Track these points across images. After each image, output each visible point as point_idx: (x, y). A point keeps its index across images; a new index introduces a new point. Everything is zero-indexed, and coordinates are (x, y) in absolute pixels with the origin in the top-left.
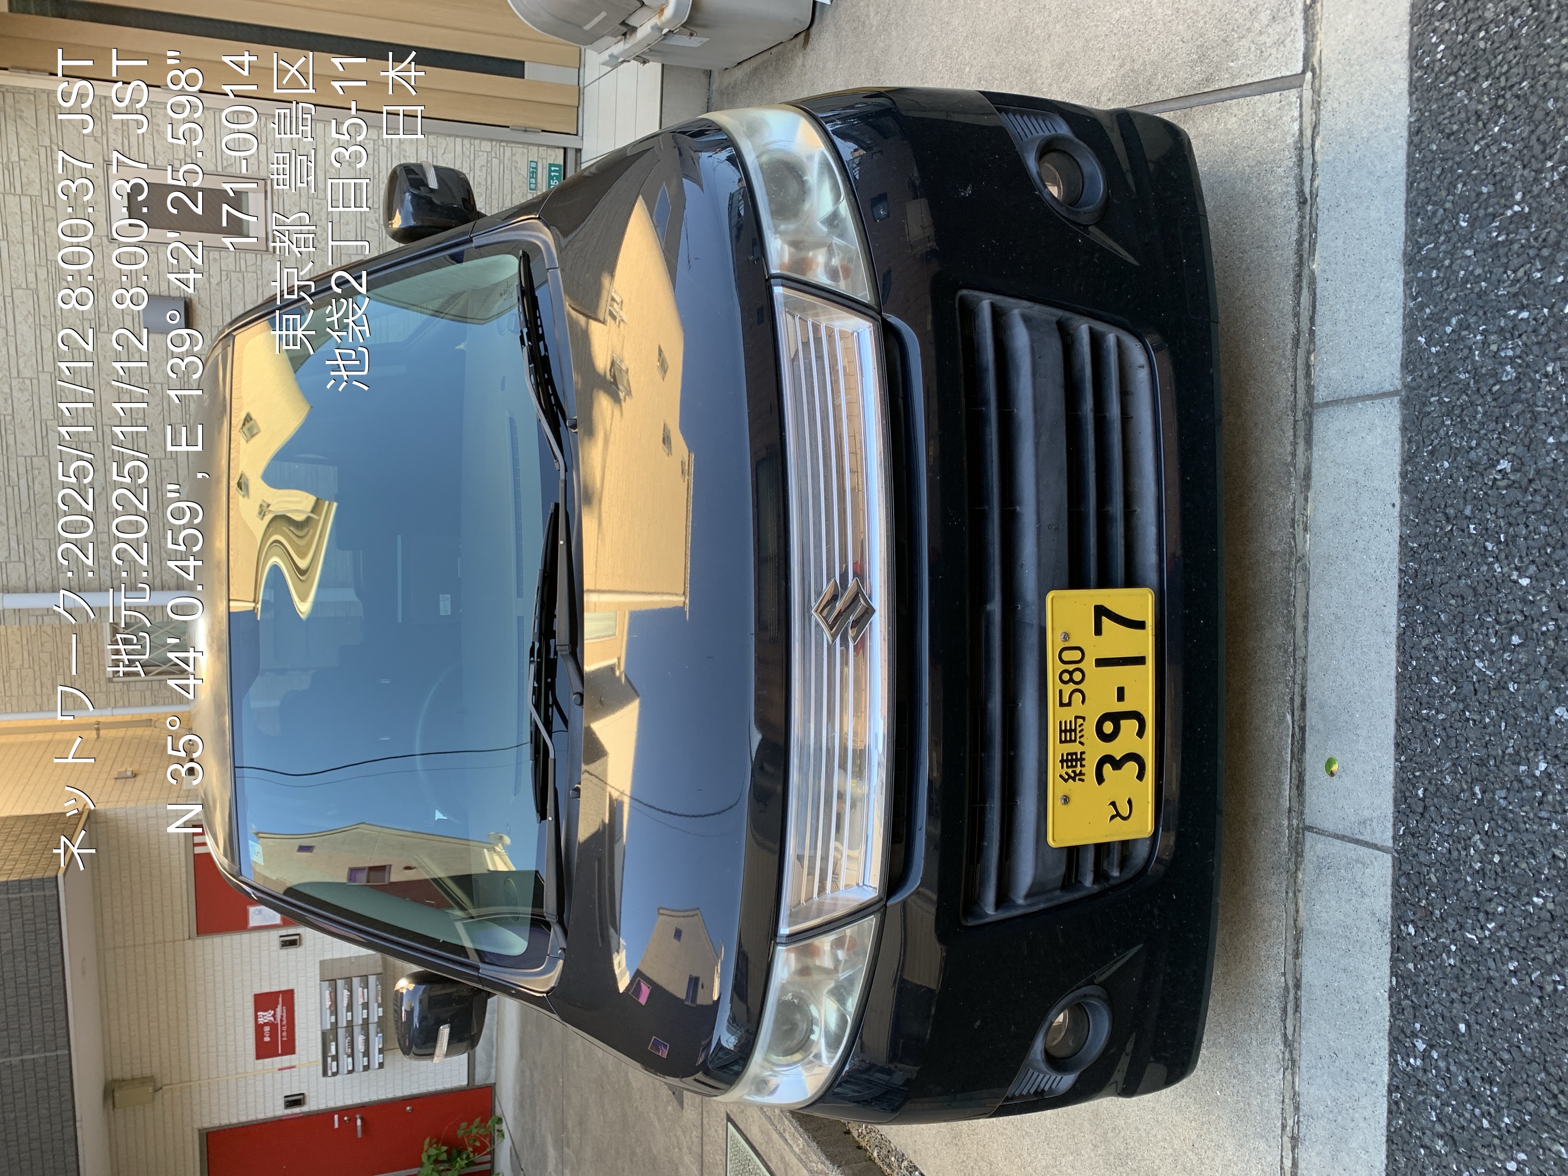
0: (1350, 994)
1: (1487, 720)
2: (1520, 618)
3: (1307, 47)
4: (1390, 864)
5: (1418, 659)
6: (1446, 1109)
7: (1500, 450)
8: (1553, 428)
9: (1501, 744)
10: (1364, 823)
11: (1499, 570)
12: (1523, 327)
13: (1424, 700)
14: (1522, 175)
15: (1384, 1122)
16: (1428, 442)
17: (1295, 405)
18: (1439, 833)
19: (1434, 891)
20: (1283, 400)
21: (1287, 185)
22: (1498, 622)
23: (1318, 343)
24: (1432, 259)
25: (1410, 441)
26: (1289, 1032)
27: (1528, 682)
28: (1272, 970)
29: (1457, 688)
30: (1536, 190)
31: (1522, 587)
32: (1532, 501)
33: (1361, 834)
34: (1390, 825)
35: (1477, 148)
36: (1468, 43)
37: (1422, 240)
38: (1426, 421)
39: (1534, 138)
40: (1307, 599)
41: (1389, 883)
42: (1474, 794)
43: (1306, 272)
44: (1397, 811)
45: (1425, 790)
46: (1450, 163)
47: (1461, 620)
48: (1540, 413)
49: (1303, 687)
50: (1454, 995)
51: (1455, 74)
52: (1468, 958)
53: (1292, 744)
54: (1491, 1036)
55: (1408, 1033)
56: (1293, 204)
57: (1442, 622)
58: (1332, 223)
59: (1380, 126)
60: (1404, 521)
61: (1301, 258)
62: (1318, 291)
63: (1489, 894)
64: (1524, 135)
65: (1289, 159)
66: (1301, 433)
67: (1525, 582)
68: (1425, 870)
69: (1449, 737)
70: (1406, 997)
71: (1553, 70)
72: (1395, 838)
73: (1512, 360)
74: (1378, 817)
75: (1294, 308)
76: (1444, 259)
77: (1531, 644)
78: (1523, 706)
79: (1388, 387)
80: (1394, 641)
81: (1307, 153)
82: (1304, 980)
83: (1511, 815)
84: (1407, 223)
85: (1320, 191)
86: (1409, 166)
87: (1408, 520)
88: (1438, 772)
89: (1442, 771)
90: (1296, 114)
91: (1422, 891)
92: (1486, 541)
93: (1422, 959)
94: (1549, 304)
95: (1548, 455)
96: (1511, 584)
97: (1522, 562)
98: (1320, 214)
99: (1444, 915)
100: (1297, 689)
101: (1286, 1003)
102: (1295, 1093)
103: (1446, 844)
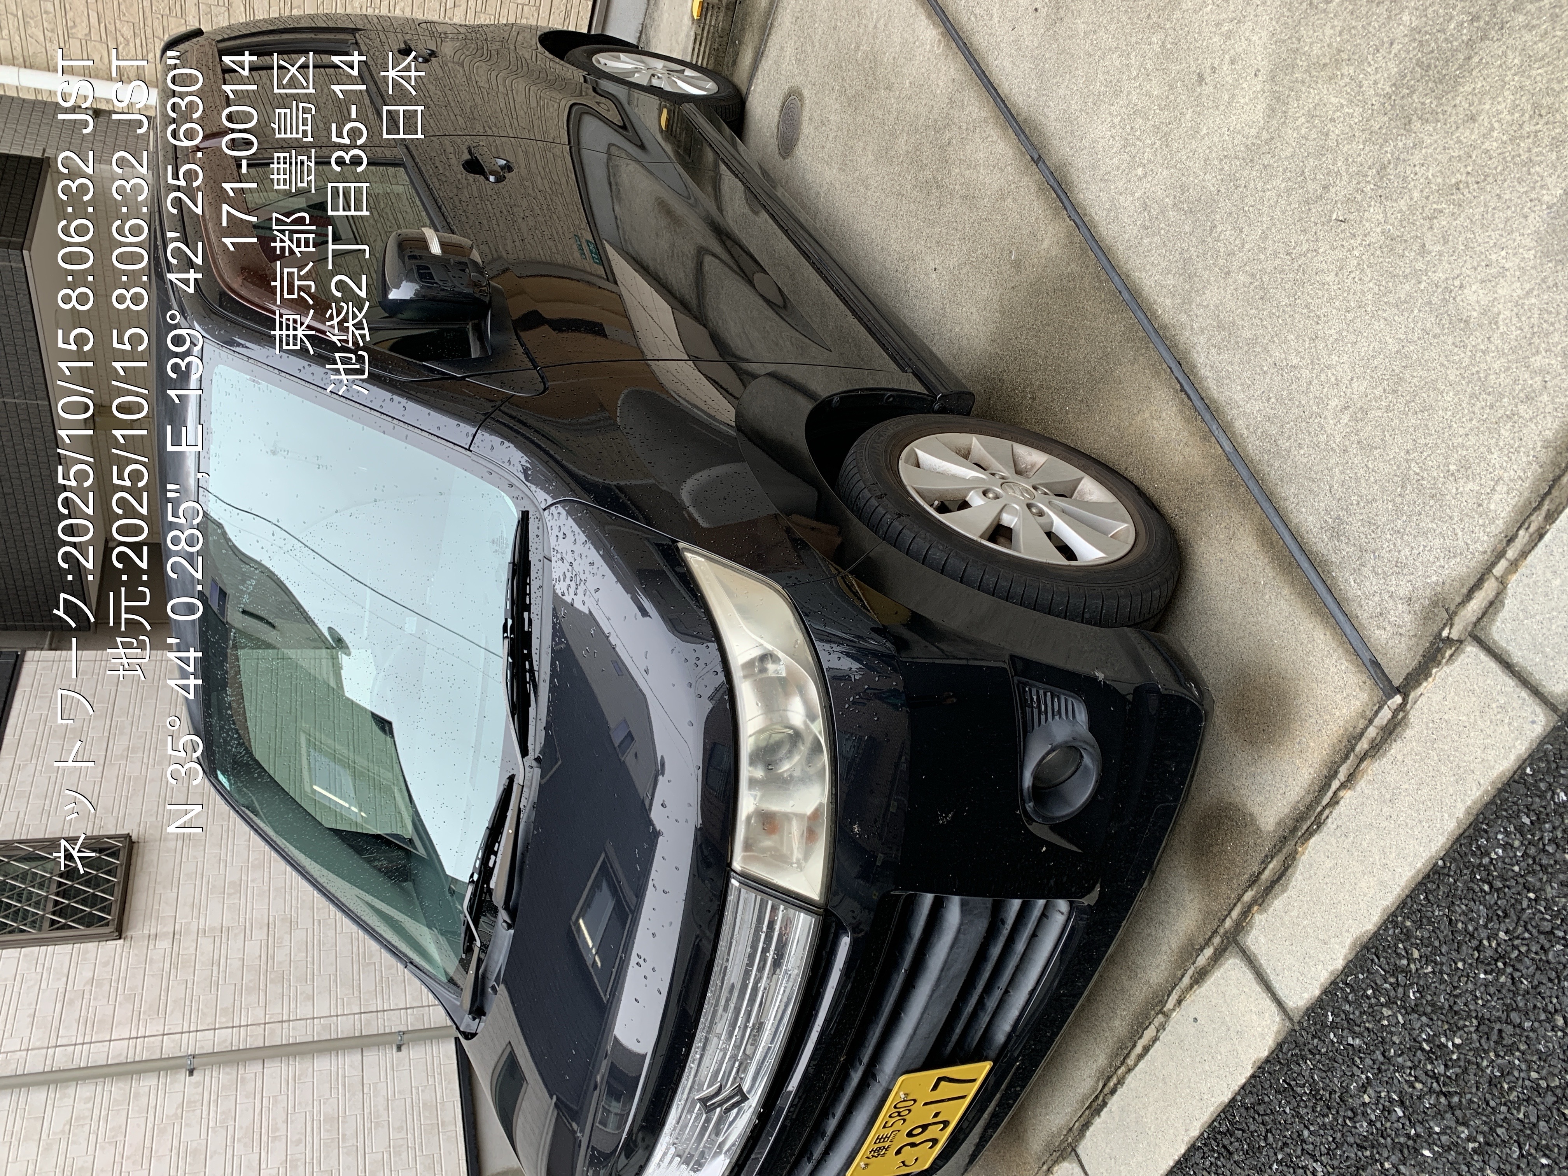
3: (1414, 671)
16: (1287, 1080)
17: (1224, 920)
20: (1218, 902)
23: (1266, 904)
25: (1277, 1060)
37: (1379, 957)
39: (1498, 1025)
40: (1153, 1042)
43: (1292, 845)
49: (1119, 1082)
53: (1094, 1101)
56: (1317, 781)
58: (1334, 841)
61: (1295, 830)
62: (1291, 870)
66: (1215, 944)
73: (1371, 1123)
75: (1266, 856)
76: (1383, 994)
79: (1288, 1006)
81: (1354, 758)
84: (1379, 928)
85: (1342, 803)
86: (1411, 894)
90: (1368, 714)
98: (1330, 820)
100: (1115, 1078)
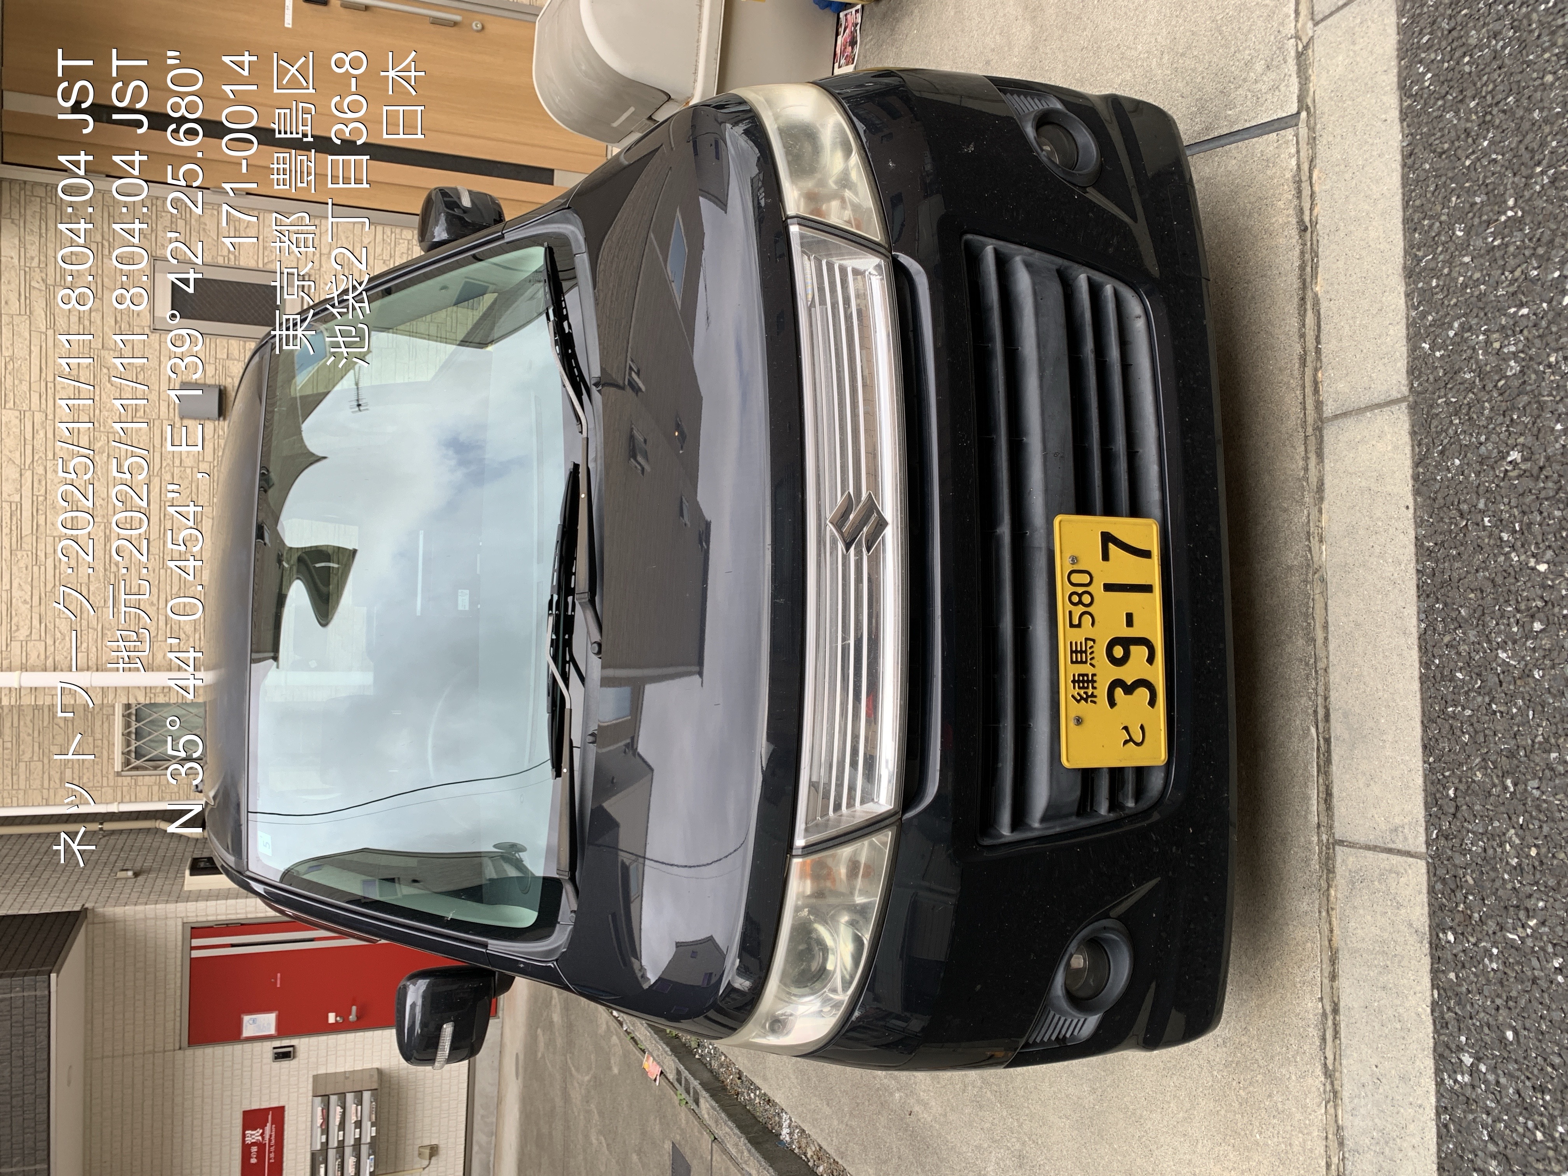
0: (1390, 1013)
1: (1515, 710)
2: (1540, 604)
3: (1300, 90)
4: (1424, 870)
5: (1440, 657)
6: (1498, 1125)
7: (1509, 442)
8: (1560, 415)
9: (1530, 733)
10: (1396, 830)
11: (1516, 559)
12: (1524, 322)
13: (1450, 698)
14: (1513, 182)
15: (1434, 1149)
16: (1437, 442)
17: (1305, 422)
18: (1473, 833)
19: (1472, 894)
20: (1293, 418)
21: (1288, 216)
22: (1518, 610)
23: (1324, 360)
24: (1432, 269)
25: (1419, 445)
26: (1330, 1062)
27: (1553, 667)
28: (1308, 996)
29: (1482, 682)
30: (1527, 194)
31: (1539, 573)
32: (1544, 488)
33: (1393, 842)
34: (1422, 830)
35: (1468, 163)
36: (1453, 69)
37: (1420, 254)
38: (1435, 423)
39: (1522, 147)
40: (1326, 609)
41: (1425, 891)
42: (1506, 788)
43: (1309, 294)
44: (1429, 815)
45: (1456, 789)
46: (1443, 179)
47: (1481, 613)
48: (1545, 402)
49: (1326, 698)
50: (1499, 1002)
51: (1443, 98)
52: (1511, 960)
53: (1318, 758)
54: (1540, 1041)
55: (1453, 1047)
56: (1294, 233)
57: (1463, 617)
58: (1333, 246)
59: (1375, 153)
60: (1419, 523)
61: (1304, 282)
62: (1322, 311)
63: (1528, 889)
64: (1513, 145)
65: (1288, 193)
66: (1312, 448)
67: (1542, 568)
68: (1461, 872)
69: (1476, 732)
70: (1449, 1009)
71: (1536, 83)
72: (1428, 844)
73: (1515, 355)
74: (1410, 824)
75: (1300, 329)
76: (1443, 268)
77: (1553, 629)
78: (1549, 692)
79: (1395, 395)
80: (1416, 642)
81: (1305, 186)
82: (1342, 1004)
83: (1545, 805)
84: (1405, 239)
85: (1319, 218)
86: (1404, 186)
87: (1422, 521)
88: (1468, 769)
89: (1471, 769)
90: (1293, 150)
91: (1459, 895)
92: (1501, 531)
93: (1464, 967)
94: (1547, 298)
95: (1557, 442)
96: (1528, 571)
97: (1539, 548)
98: (1321, 240)
99: (1483, 918)
100: (1320, 700)
101: (1325, 1031)
102: (1339, 1128)
103: (1481, 843)
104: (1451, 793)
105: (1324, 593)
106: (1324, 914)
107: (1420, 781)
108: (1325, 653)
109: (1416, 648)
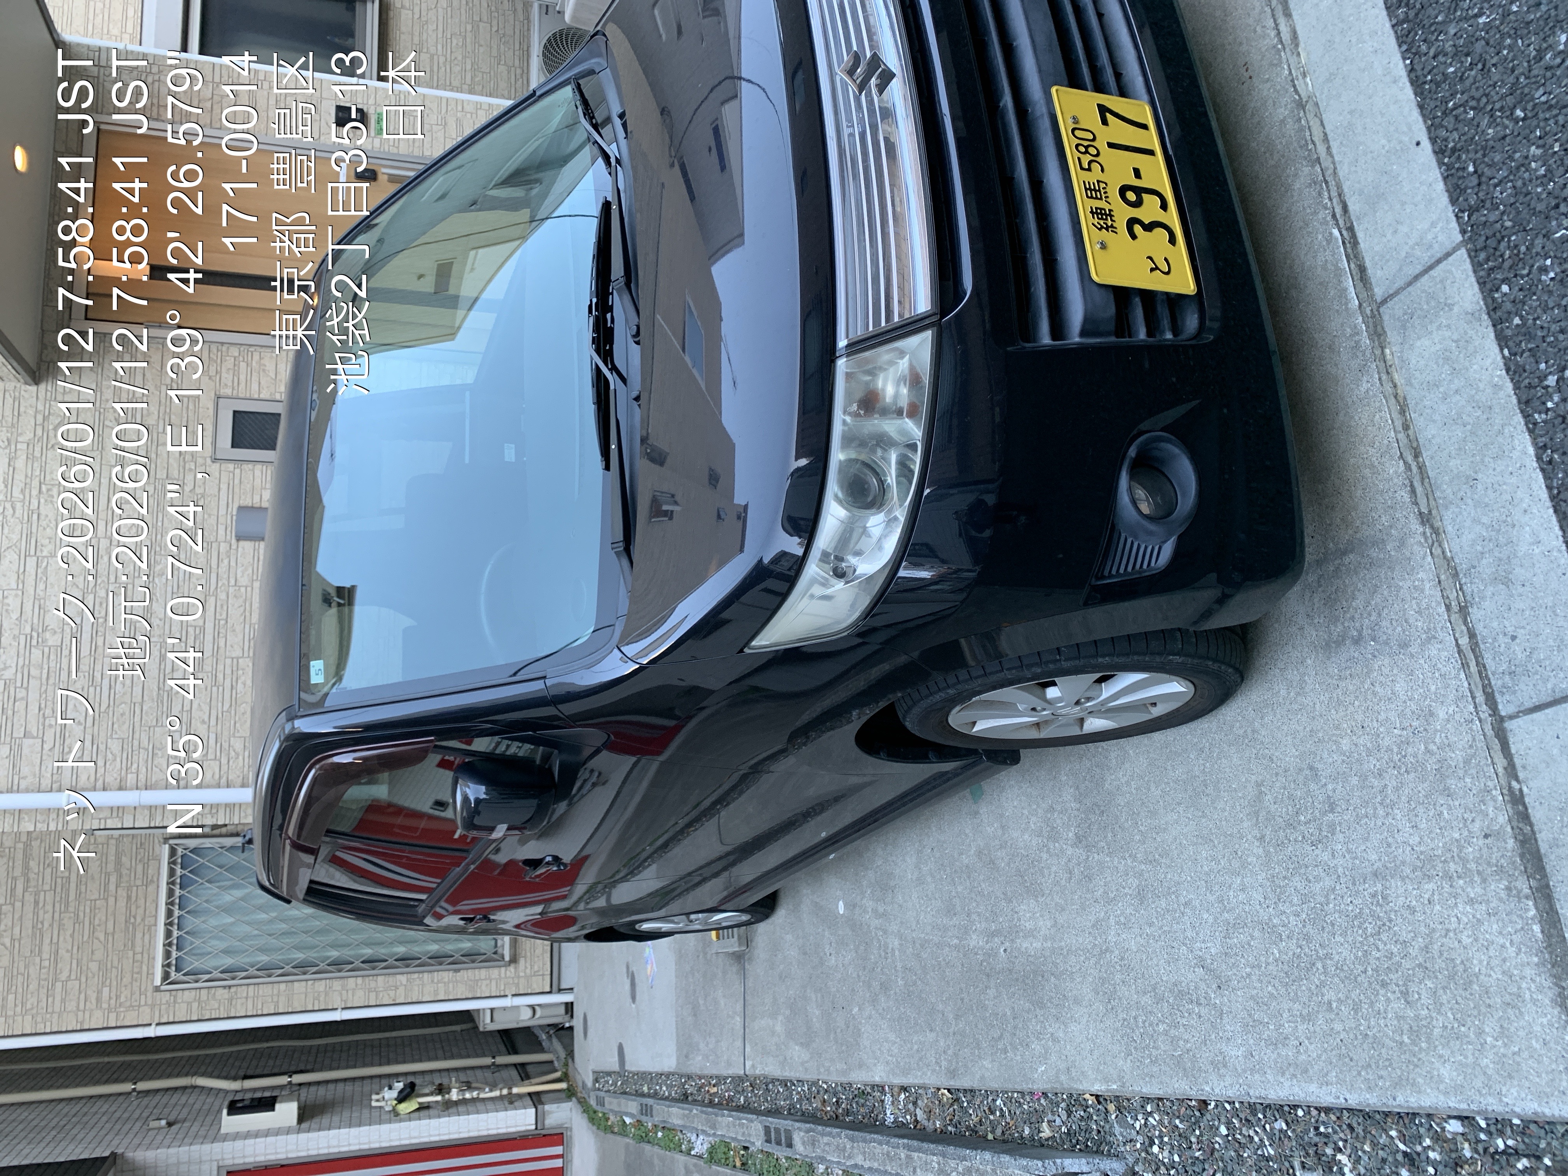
1: (1505, 52)
4: (1465, 256)
5: (1431, 72)
9: (1524, 58)
10: (1431, 246)
13: (1447, 96)
15: (1544, 495)
19: (1513, 234)
26: (1424, 507)
28: (1388, 464)
33: (1431, 258)
34: (1454, 224)
40: (1322, 125)
41: (1471, 273)
42: (1517, 120)
45: (1474, 162)
49: (1340, 195)
53: (1345, 249)
55: (1536, 383)
66: (1280, 14)
68: (1498, 226)
69: (1478, 101)
70: (1522, 353)
72: (1462, 230)
74: (1442, 228)
82: (1422, 443)
83: (1555, 101)
88: (1480, 136)
89: (1482, 133)
91: (1503, 246)
93: (1524, 303)
99: (1530, 244)
100: (1336, 201)
101: (1411, 482)
102: (1448, 561)
103: (1510, 184)
104: (1471, 169)
105: (1318, 116)
106: (1384, 377)
107: (1440, 186)
108: (1330, 160)
109: (1408, 84)
